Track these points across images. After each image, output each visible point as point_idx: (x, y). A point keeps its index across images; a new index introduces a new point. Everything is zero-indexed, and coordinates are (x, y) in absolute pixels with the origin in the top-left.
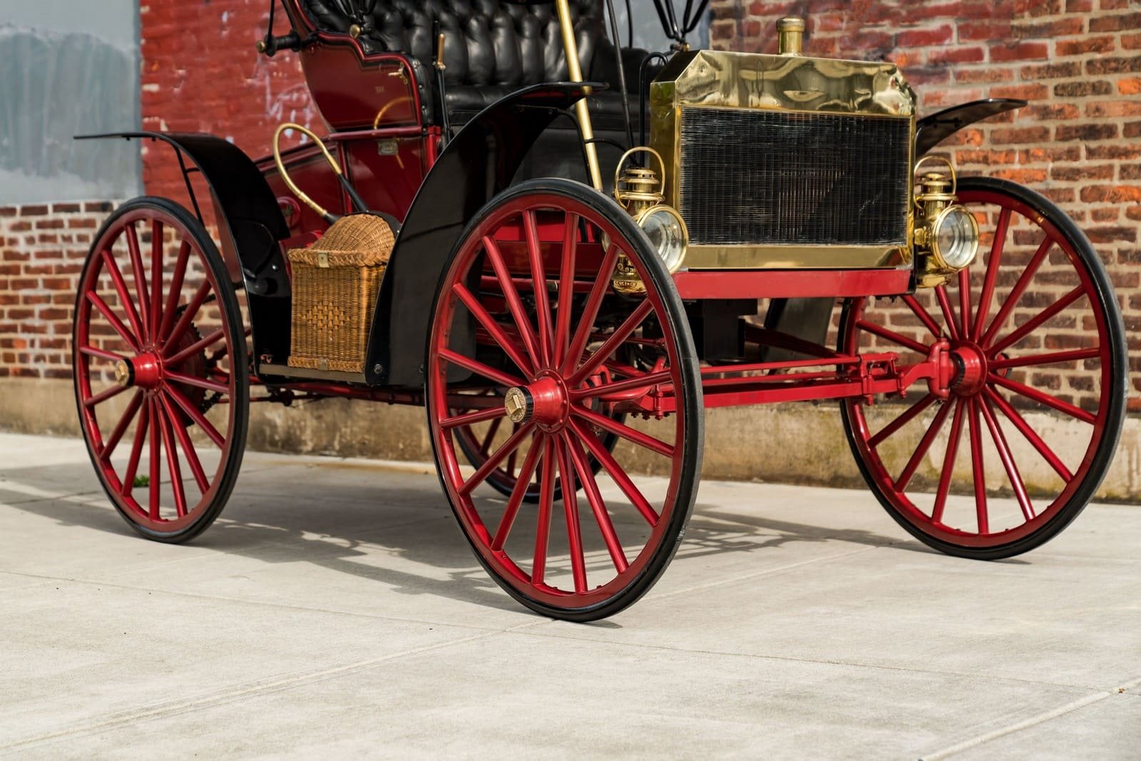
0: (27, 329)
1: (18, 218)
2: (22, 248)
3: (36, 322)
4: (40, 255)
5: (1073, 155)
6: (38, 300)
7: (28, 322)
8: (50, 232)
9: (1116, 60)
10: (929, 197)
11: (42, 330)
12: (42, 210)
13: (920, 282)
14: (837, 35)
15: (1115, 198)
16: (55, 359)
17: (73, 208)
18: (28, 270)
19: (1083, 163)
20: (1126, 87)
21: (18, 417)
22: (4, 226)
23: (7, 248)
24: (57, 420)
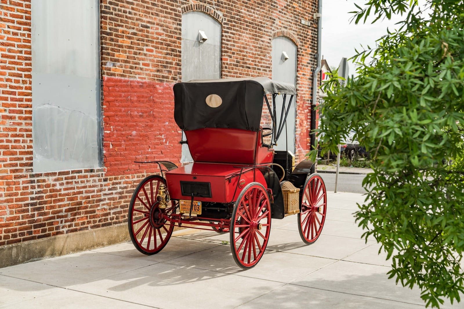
0: (58, 217)
1: (57, 177)
2: (58, 187)
3: (64, 214)
4: (65, 189)
6: (65, 205)
7: (60, 214)
8: (70, 181)
12: (68, 173)
16: (70, 226)
17: (80, 172)
18: (60, 195)
22: (50, 180)
23: (51, 188)
24: (74, 247)
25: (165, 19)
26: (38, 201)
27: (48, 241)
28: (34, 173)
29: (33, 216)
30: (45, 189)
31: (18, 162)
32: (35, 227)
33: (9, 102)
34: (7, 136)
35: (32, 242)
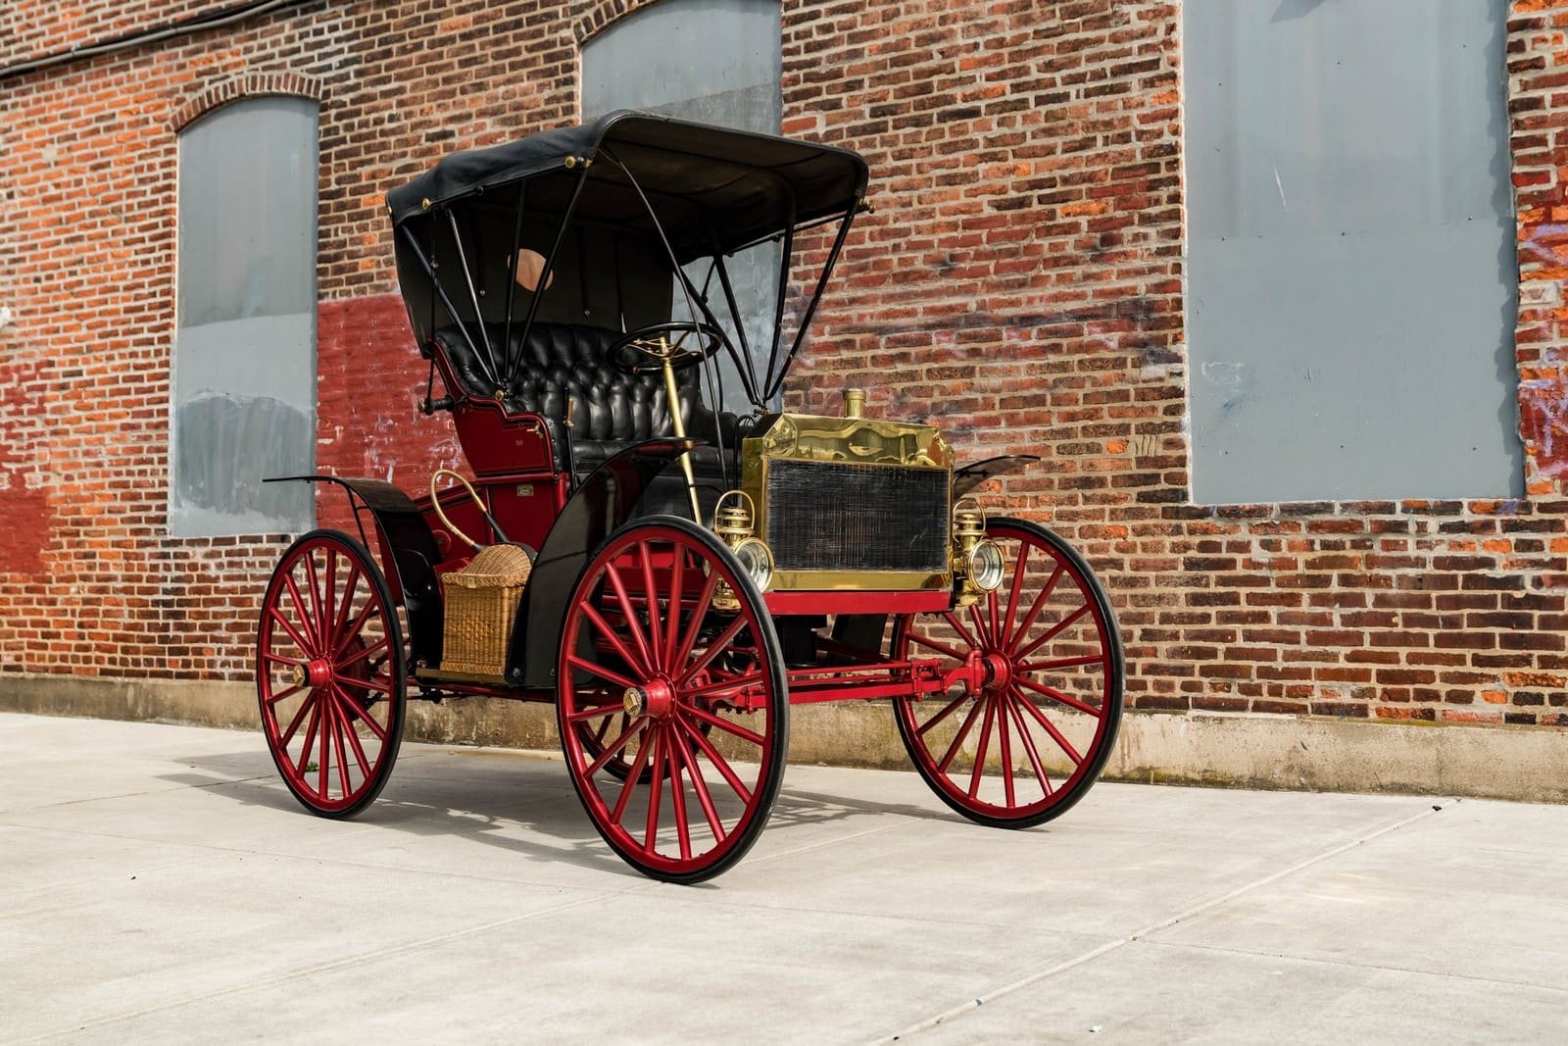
0: (214, 639)
1: (210, 548)
2: (213, 572)
3: (223, 633)
4: (228, 578)
5: (1072, 500)
6: (225, 615)
7: (216, 633)
8: (236, 559)
9: (1105, 426)
10: (964, 533)
11: (228, 640)
12: (231, 541)
13: (958, 601)
14: (884, 403)
15: (1106, 535)
16: (237, 665)
17: (257, 540)
18: (217, 590)
19: (1081, 507)
20: (1113, 447)
21: (205, 713)
22: (198, 554)
23: (199, 572)
24: (238, 715)
25: (511, 86)
26: (176, 598)
27: (188, 686)
28: (169, 538)
29: (166, 628)
30: (188, 572)
31: (143, 514)
32: (172, 652)
33: (133, 397)
34: (127, 462)
35: (161, 681)
